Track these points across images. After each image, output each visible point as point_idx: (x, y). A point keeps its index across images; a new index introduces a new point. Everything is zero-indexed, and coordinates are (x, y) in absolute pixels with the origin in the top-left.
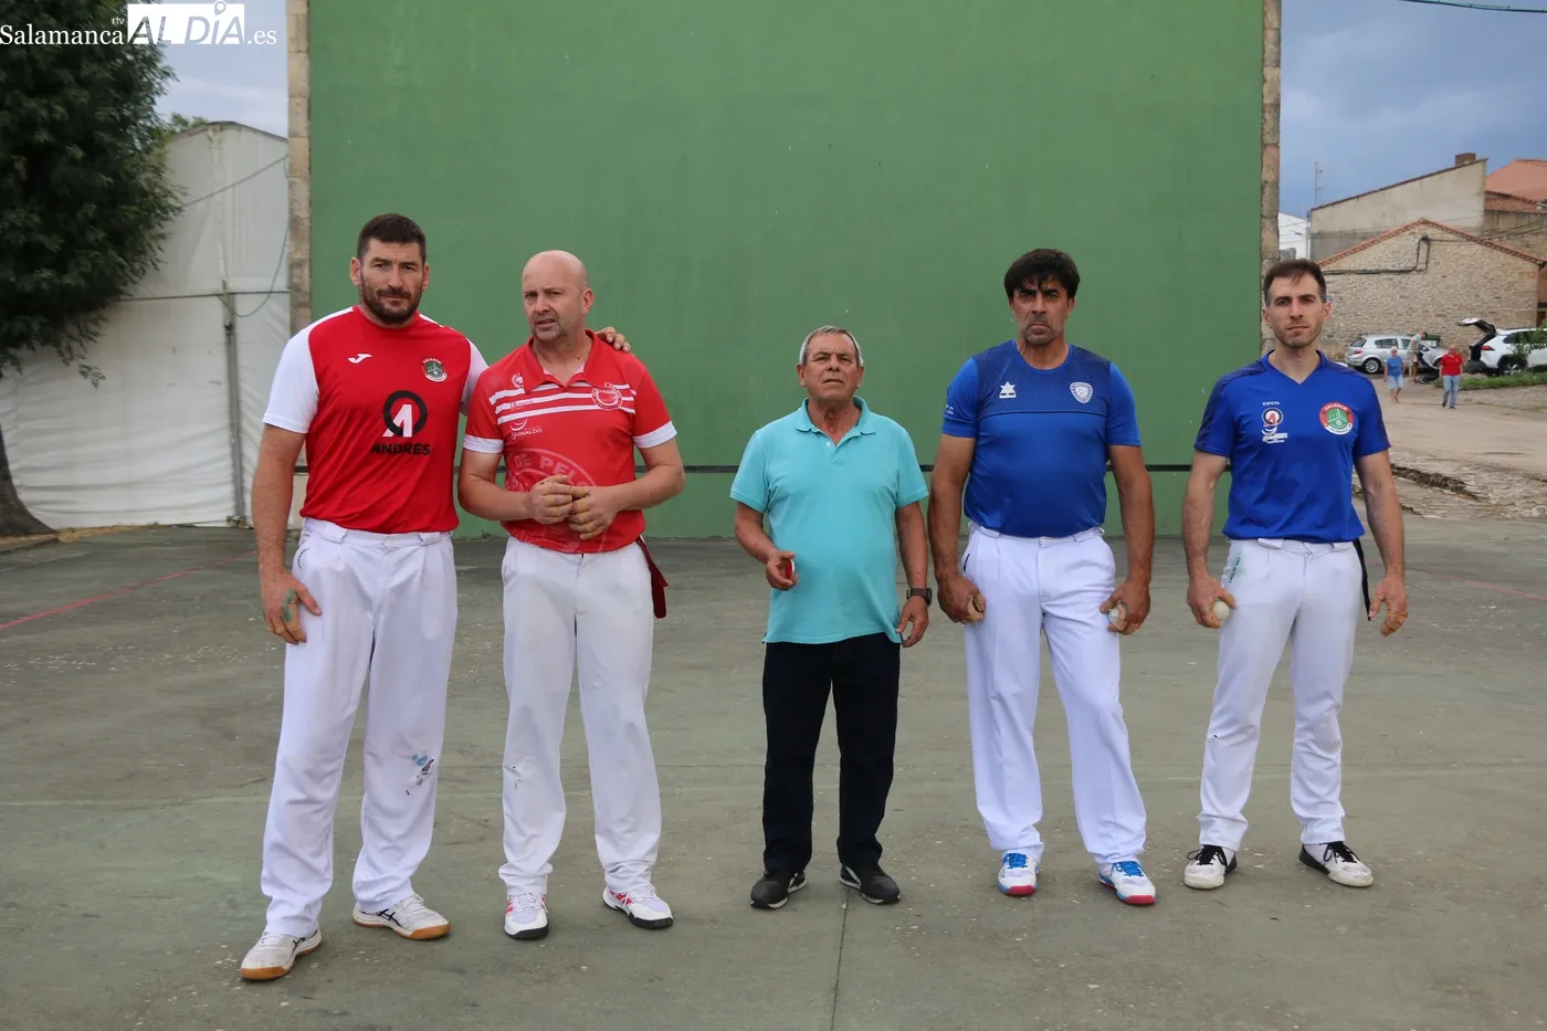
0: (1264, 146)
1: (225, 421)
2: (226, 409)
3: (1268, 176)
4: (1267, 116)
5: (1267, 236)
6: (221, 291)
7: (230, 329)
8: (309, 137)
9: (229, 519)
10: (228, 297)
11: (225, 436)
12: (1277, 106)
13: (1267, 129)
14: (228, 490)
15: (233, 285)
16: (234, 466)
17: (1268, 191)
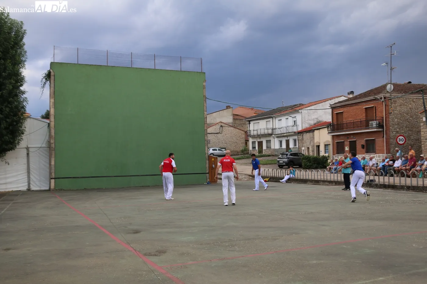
0: (205, 124)
1: (26, 171)
2: (26, 169)
3: (206, 128)
4: (205, 119)
5: (206, 137)
6: (27, 147)
7: (28, 154)
8: (54, 122)
9: (27, 189)
10: (27, 148)
11: (26, 174)
12: (206, 118)
13: (205, 121)
14: (27, 184)
15: (29, 146)
16: (28, 179)
17: (206, 131)
